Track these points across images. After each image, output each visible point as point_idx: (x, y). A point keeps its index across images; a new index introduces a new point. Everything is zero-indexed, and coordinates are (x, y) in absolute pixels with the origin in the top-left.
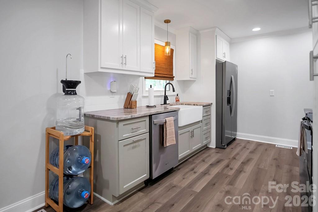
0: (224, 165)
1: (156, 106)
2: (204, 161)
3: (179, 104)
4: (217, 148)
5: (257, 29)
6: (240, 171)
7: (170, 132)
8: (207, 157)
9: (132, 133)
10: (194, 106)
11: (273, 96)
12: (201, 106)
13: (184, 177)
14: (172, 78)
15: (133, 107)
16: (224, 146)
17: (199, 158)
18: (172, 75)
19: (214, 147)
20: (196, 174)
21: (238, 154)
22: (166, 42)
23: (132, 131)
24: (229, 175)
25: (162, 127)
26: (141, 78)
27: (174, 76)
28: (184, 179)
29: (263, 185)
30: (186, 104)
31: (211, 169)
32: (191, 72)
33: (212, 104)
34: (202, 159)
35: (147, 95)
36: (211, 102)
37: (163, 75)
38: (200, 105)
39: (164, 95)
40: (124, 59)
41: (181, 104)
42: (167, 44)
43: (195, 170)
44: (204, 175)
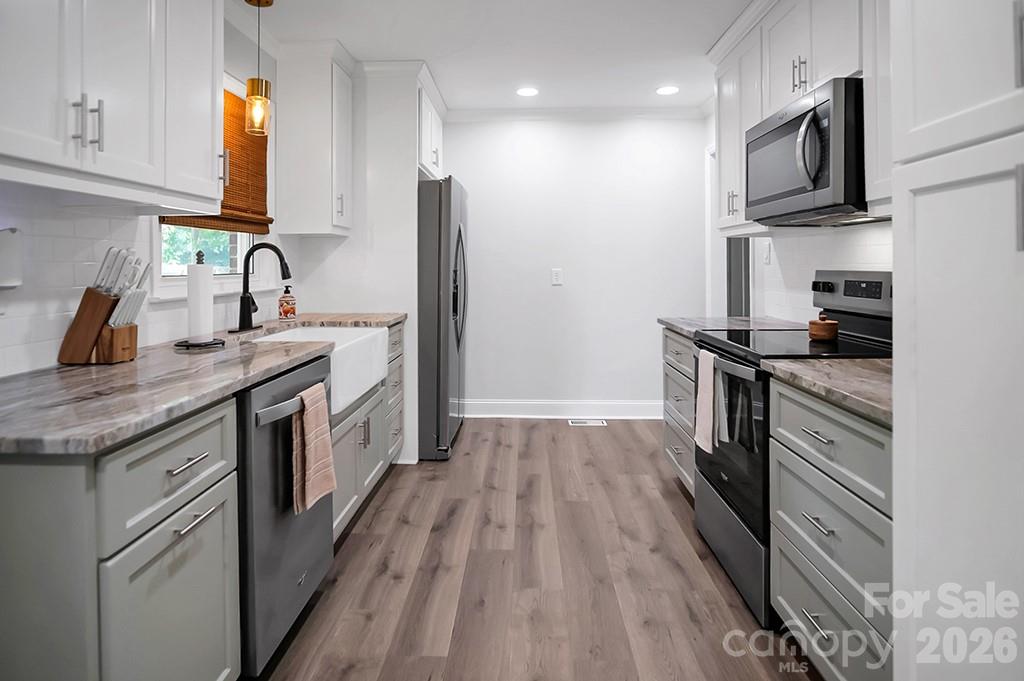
0: (474, 518)
1: (223, 344)
2: (404, 521)
3: (296, 326)
4: (425, 464)
5: (528, 92)
6: (528, 528)
7: (316, 448)
8: (408, 505)
9: (167, 495)
10: (357, 329)
11: (560, 285)
12: (382, 326)
13: (365, 611)
14: (262, 224)
15: (119, 354)
16: (446, 451)
17: (384, 513)
18: (264, 213)
19: (415, 461)
20: (405, 581)
21: (491, 470)
22: (253, 80)
23: (167, 488)
24: (508, 551)
25: (285, 433)
26: (141, 217)
27: (269, 215)
28: (369, 617)
29: (608, 557)
30: (322, 324)
31: (441, 544)
32: (336, 207)
33: (406, 315)
34: (394, 515)
35: (181, 292)
36: (401, 312)
37: (236, 213)
38: (379, 325)
39: (242, 290)
40: (91, 118)
41: (303, 324)
42: (257, 87)
43: (393, 566)
44: (433, 577)
